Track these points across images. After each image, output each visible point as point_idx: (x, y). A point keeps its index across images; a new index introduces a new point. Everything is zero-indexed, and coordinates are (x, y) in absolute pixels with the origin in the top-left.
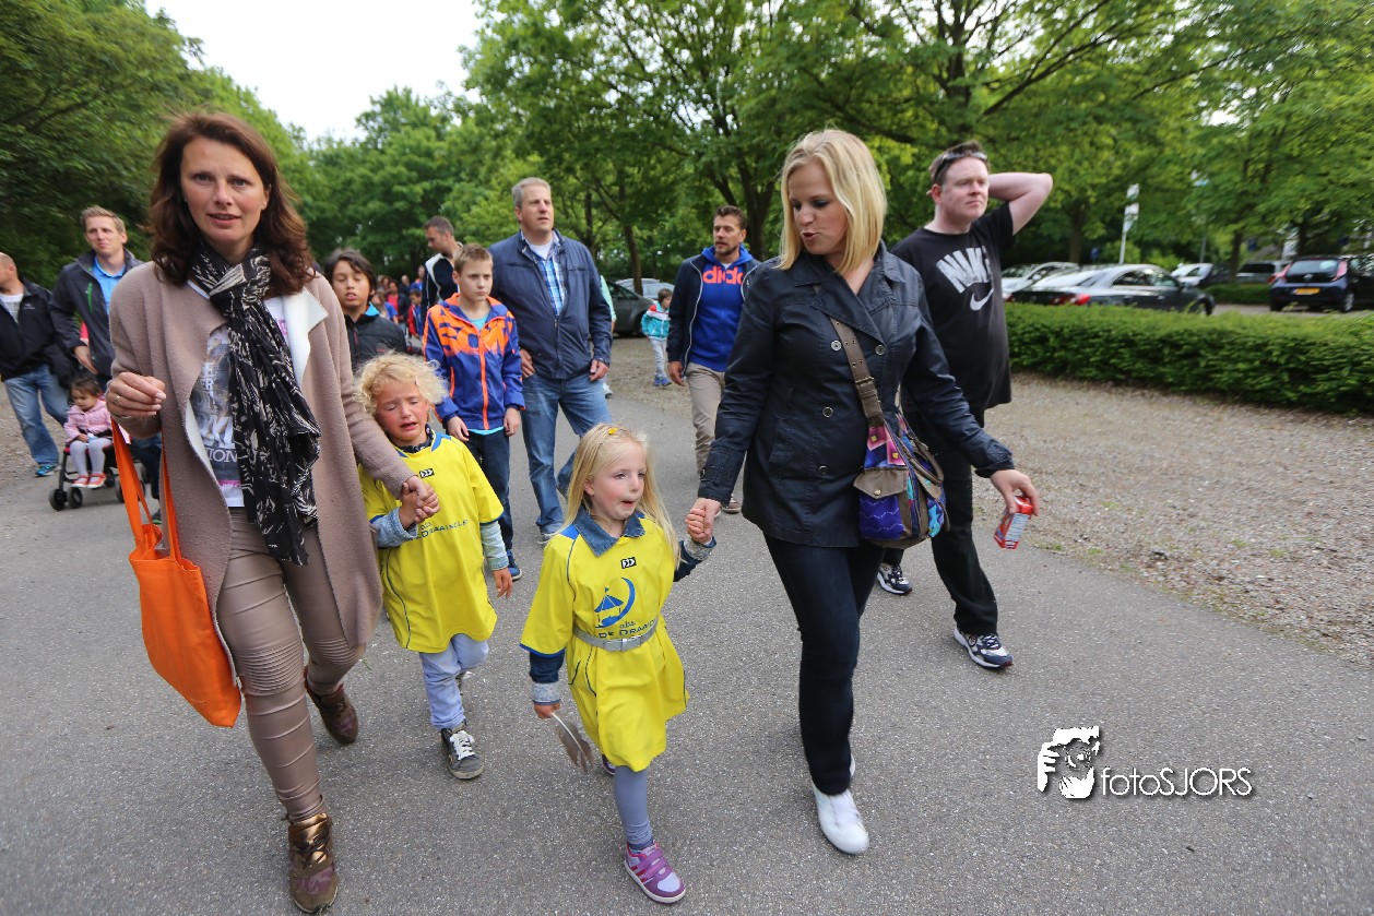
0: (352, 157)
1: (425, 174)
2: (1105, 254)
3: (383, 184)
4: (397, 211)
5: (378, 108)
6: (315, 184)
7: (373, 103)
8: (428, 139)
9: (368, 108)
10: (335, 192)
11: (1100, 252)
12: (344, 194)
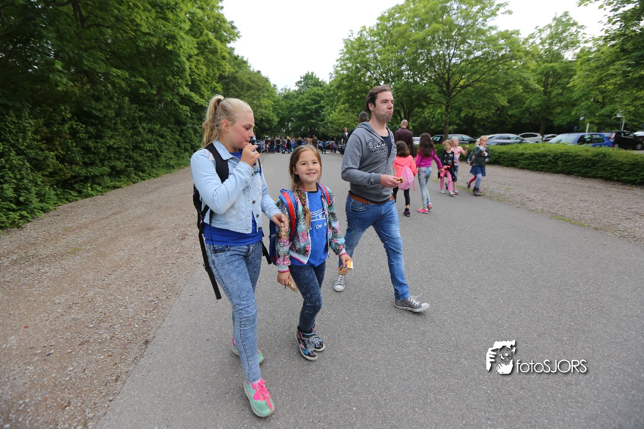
0: (293, 96)
1: (316, 102)
2: (580, 129)
3: (303, 105)
4: (307, 114)
5: (302, 80)
6: (282, 105)
7: (301, 78)
8: (318, 90)
9: (299, 80)
10: (287, 108)
11: (578, 128)
12: (291, 109)
